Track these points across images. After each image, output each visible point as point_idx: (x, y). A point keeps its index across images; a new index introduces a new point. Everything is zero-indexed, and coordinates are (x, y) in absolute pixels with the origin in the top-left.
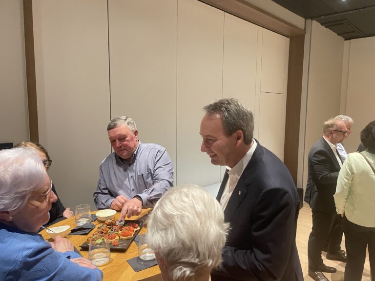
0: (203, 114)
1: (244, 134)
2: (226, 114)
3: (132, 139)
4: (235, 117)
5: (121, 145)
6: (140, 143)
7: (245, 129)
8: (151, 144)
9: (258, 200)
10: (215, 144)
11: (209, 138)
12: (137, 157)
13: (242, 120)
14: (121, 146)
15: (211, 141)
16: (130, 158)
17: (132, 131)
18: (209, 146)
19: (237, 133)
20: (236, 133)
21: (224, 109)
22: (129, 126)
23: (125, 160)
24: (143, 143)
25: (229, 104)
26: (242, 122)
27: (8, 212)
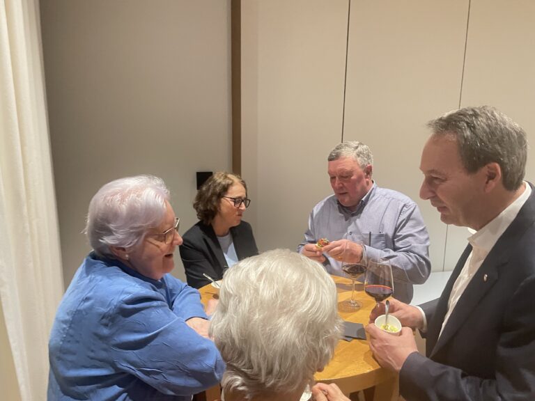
0: (428, 134)
1: (503, 169)
2: (468, 133)
3: (360, 178)
4: (485, 139)
5: (341, 185)
6: (374, 186)
7: (506, 161)
8: (391, 191)
9: (515, 293)
10: (444, 186)
11: (434, 176)
12: (367, 208)
13: (500, 145)
14: (341, 188)
15: (436, 182)
16: (354, 206)
17: (363, 166)
18: (433, 189)
19: (489, 167)
20: (486, 167)
21: (466, 125)
22: (359, 159)
23: (347, 208)
24: (380, 187)
25: (476, 115)
26: (499, 148)
27: (124, 249)
